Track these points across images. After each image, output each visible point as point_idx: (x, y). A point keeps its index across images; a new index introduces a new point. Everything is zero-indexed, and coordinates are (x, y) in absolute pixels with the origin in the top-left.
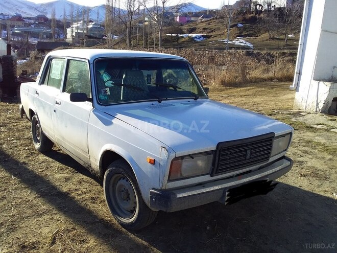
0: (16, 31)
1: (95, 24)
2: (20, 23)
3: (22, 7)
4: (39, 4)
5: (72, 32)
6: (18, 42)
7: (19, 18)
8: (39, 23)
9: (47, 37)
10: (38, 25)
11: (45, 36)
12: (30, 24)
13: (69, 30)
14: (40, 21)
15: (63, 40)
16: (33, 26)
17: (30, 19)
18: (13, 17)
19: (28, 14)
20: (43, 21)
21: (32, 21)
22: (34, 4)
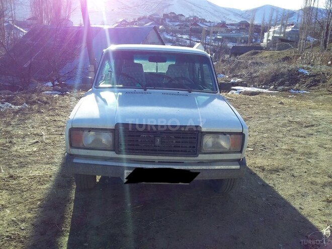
0: (218, 37)
1: (295, 27)
2: (223, 29)
3: (229, 15)
4: (244, 11)
5: (268, 36)
6: (217, 47)
7: (223, 25)
8: (240, 28)
9: (245, 42)
10: (238, 31)
11: (243, 41)
12: (231, 30)
13: (266, 34)
14: (241, 27)
15: (259, 44)
16: (234, 32)
17: (232, 25)
18: (219, 24)
19: (233, 21)
20: (244, 26)
21: (234, 27)
22: (240, 11)
